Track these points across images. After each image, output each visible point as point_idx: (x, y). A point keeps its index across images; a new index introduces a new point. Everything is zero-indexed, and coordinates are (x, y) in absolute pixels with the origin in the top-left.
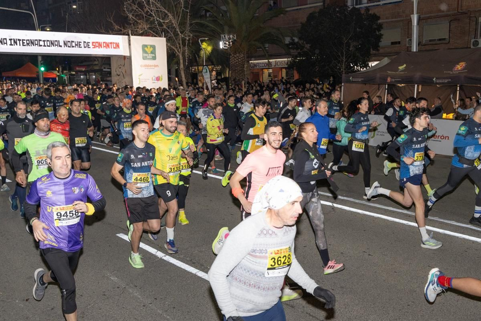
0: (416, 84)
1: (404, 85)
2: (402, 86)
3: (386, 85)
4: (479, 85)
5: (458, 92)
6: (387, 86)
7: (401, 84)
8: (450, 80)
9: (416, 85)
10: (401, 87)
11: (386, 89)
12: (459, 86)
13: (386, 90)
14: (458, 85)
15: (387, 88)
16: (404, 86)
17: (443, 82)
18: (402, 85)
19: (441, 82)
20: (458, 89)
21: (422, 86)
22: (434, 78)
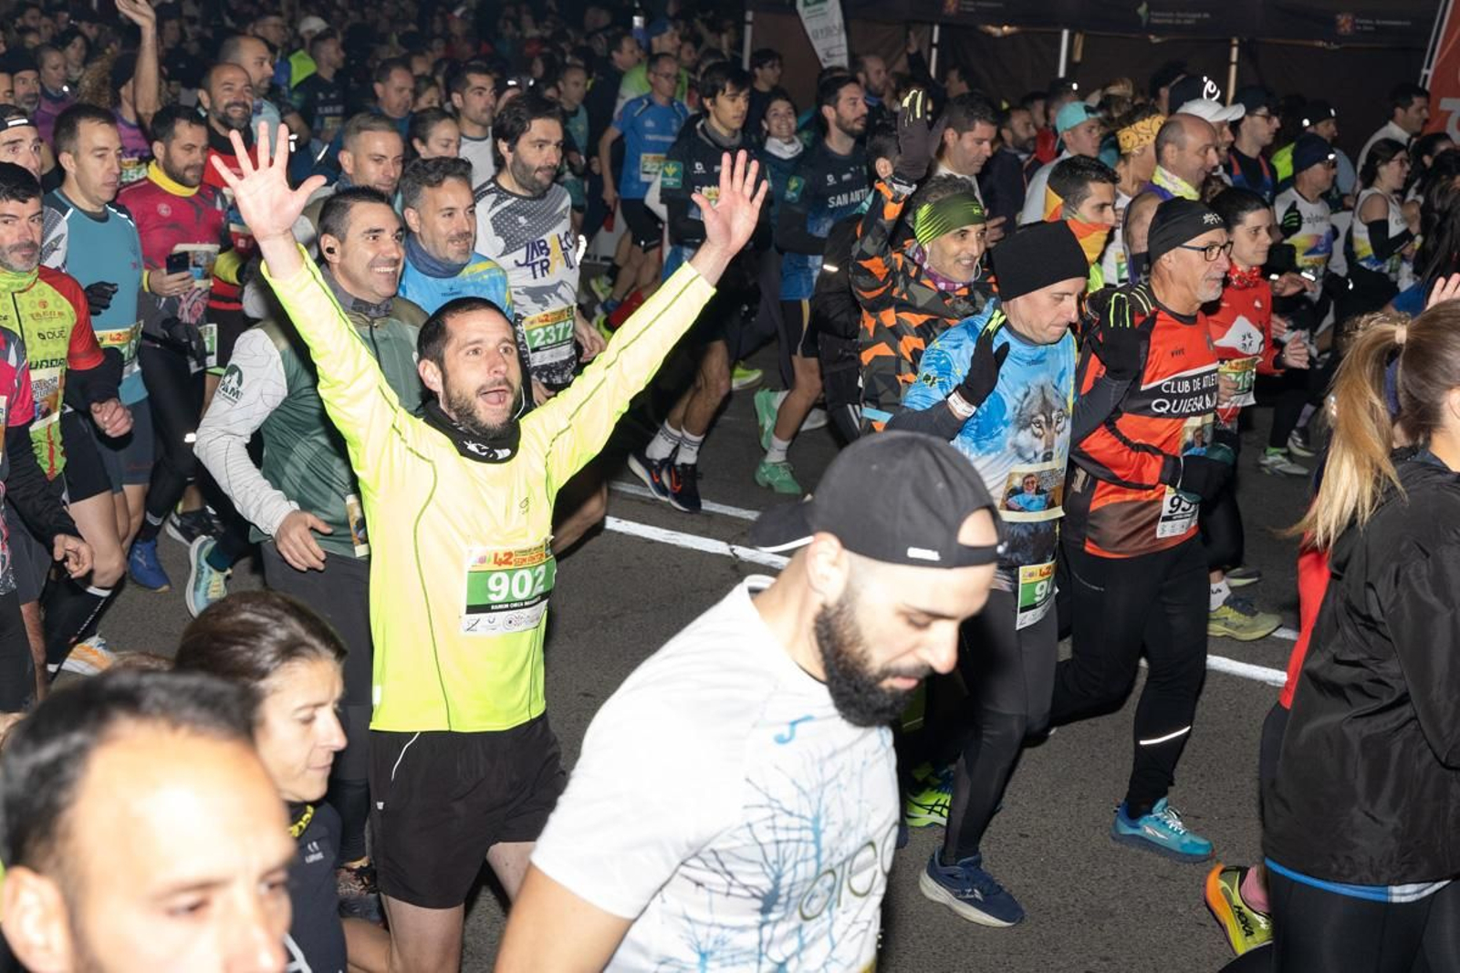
0: (1066, 27)
1: (1014, 29)
2: (1005, 37)
3: (932, 24)
4: (1320, 44)
5: (1233, 69)
6: (936, 29)
7: (1000, 26)
8: (1206, 15)
9: (1065, 34)
10: (996, 39)
11: (932, 45)
12: (1238, 46)
13: (934, 52)
14: (1235, 41)
15: (935, 40)
16: (1011, 35)
17: (1178, 22)
18: (1006, 28)
19: (1170, 21)
20: (1234, 58)
21: (1086, 36)
22: (1140, 5)
